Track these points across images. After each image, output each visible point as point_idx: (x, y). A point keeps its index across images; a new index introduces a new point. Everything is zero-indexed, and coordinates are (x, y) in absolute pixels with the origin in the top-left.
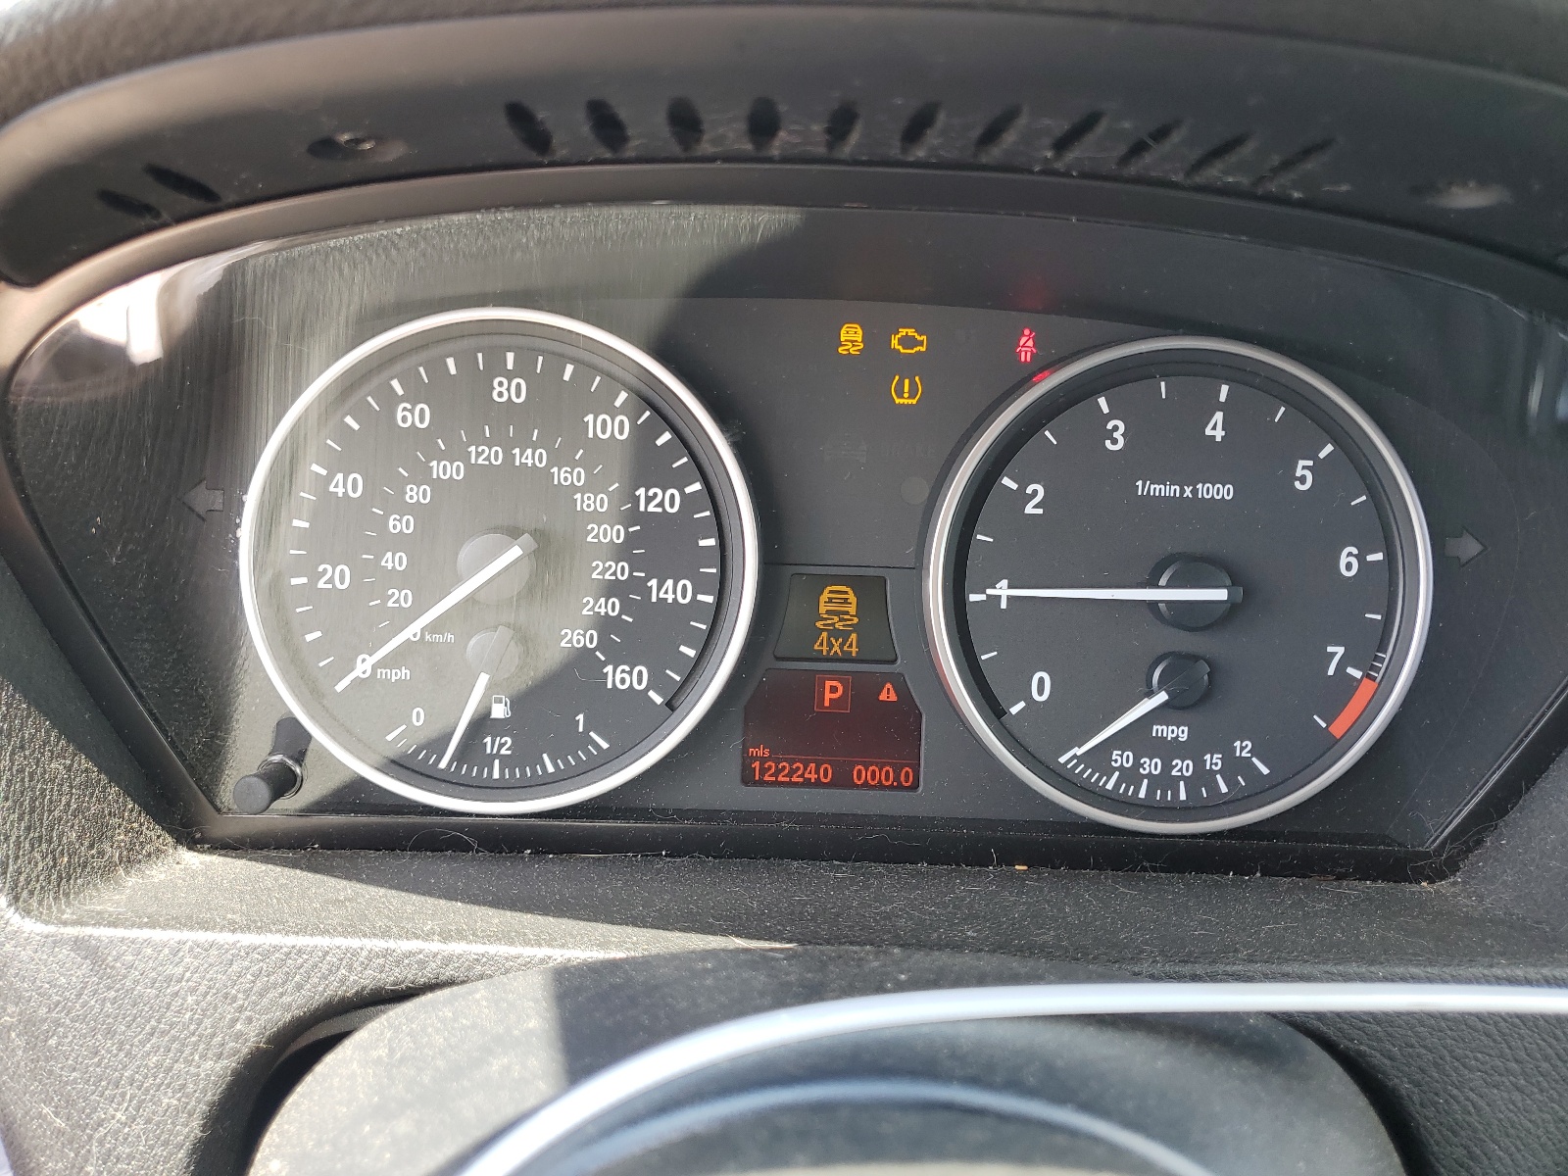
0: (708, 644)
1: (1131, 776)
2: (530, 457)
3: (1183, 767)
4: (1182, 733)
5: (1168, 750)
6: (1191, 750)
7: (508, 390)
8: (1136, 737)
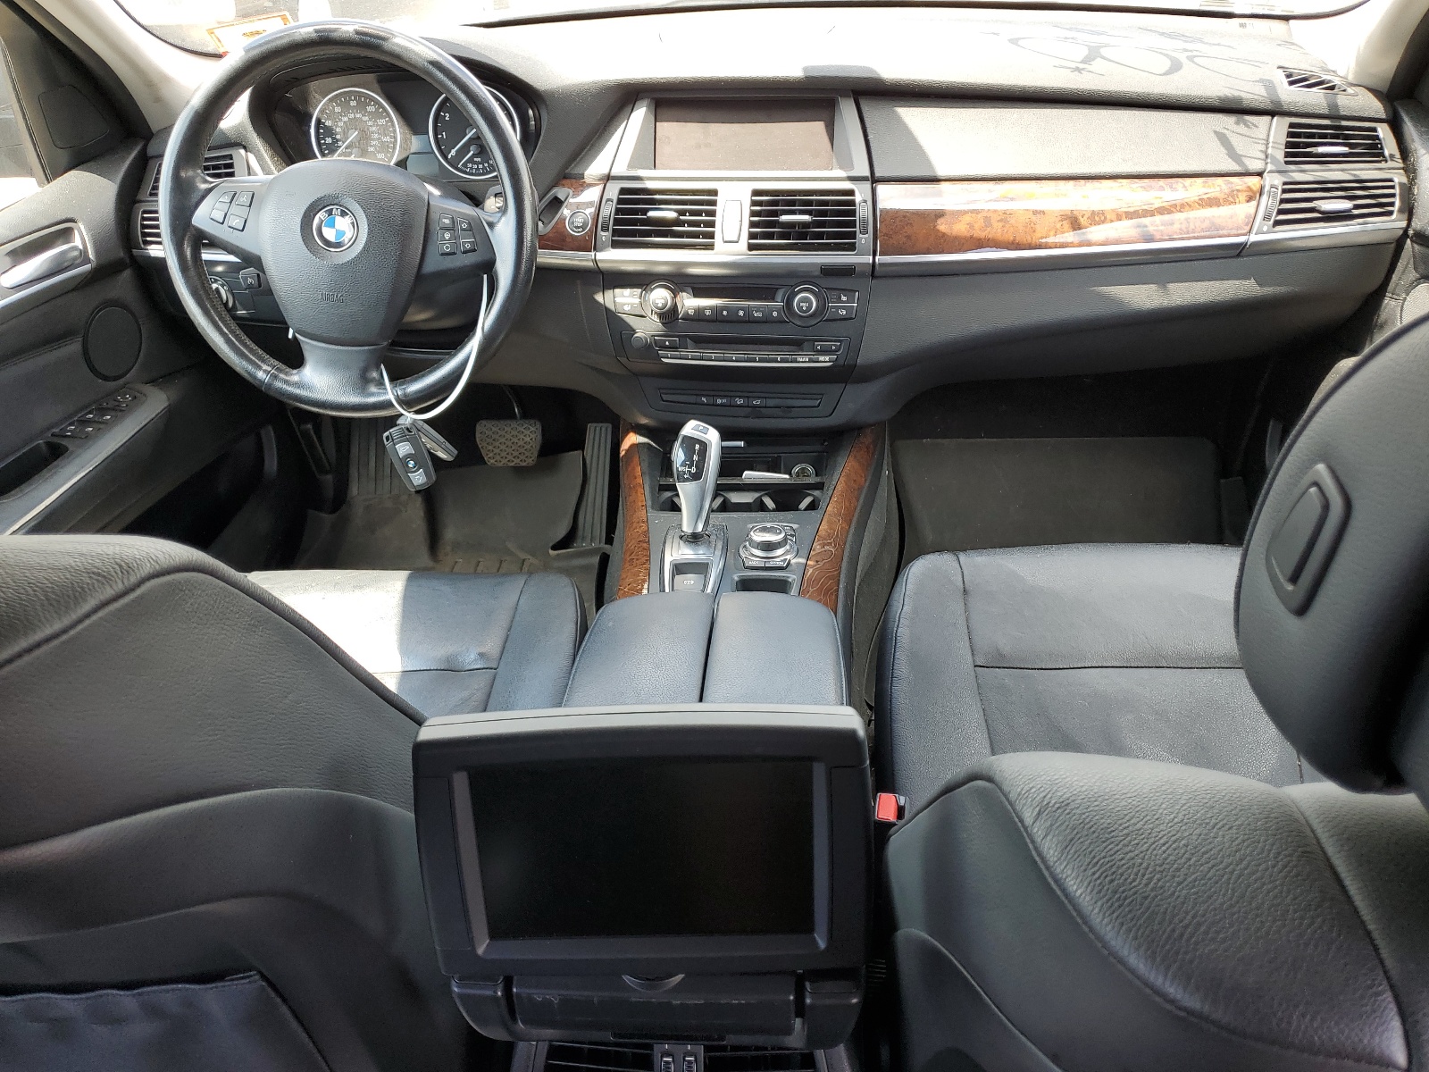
0: (394, 148)
1: (471, 168)
2: (358, 116)
3: (481, 166)
4: (479, 159)
5: (478, 163)
6: (482, 163)
7: (353, 103)
8: (471, 160)
